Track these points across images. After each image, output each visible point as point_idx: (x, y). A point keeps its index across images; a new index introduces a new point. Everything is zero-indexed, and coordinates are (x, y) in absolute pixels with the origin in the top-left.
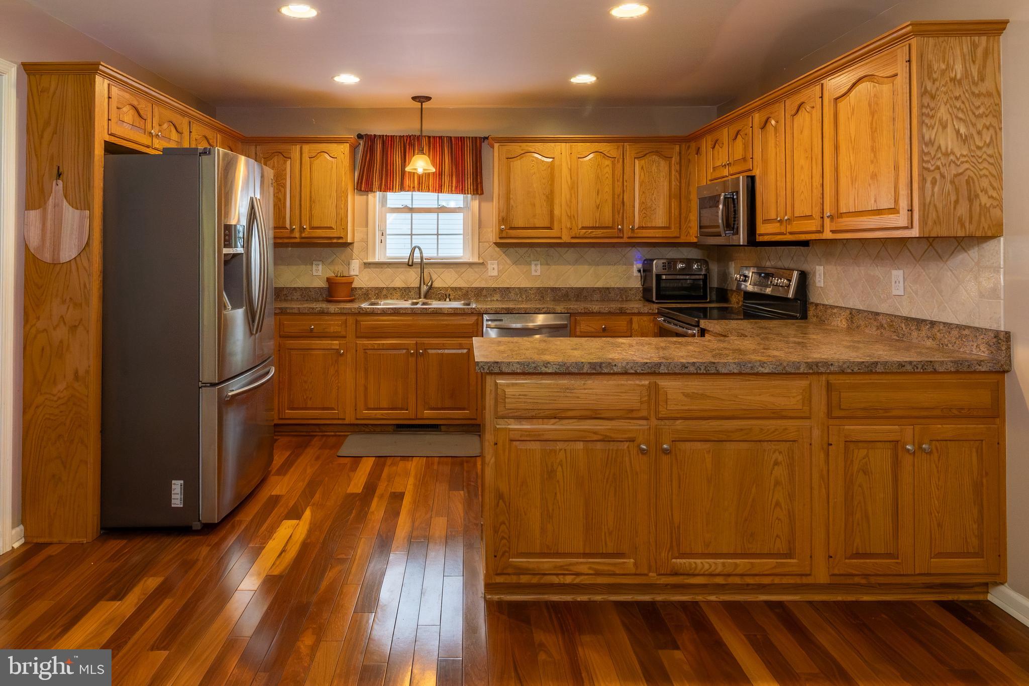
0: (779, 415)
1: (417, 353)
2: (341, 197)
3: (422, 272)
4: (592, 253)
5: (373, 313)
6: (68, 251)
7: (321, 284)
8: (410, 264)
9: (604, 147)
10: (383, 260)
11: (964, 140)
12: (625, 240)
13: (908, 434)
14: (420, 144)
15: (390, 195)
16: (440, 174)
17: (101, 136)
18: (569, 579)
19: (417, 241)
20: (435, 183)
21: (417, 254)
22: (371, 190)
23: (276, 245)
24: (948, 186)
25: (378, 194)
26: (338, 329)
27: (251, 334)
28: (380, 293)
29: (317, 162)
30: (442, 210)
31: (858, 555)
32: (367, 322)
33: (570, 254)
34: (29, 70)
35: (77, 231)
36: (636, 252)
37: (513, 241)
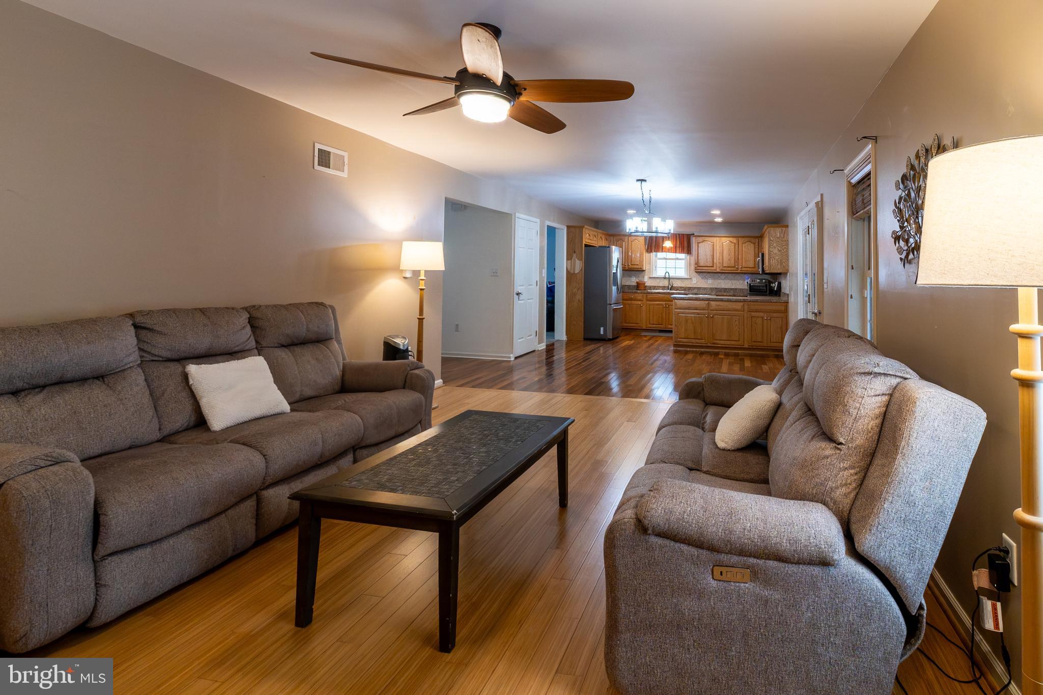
0: (736, 310)
1: (666, 307)
2: (641, 255)
3: (669, 281)
4: (723, 276)
5: (652, 293)
6: (577, 271)
7: (635, 284)
8: (665, 278)
9: (731, 239)
10: (656, 276)
11: (780, 251)
12: (739, 271)
13: (765, 316)
14: (668, 238)
15: (658, 254)
16: (675, 247)
17: (584, 243)
18: (691, 344)
19: (668, 270)
20: (674, 250)
21: (667, 274)
22: (651, 252)
23: (623, 270)
24: (775, 261)
25: (654, 253)
26: (641, 298)
27: (618, 293)
28: (655, 288)
29: (633, 243)
30: (677, 259)
32: (650, 296)
34: (568, 227)
35: (579, 266)
36: (746, 276)
37: (700, 270)
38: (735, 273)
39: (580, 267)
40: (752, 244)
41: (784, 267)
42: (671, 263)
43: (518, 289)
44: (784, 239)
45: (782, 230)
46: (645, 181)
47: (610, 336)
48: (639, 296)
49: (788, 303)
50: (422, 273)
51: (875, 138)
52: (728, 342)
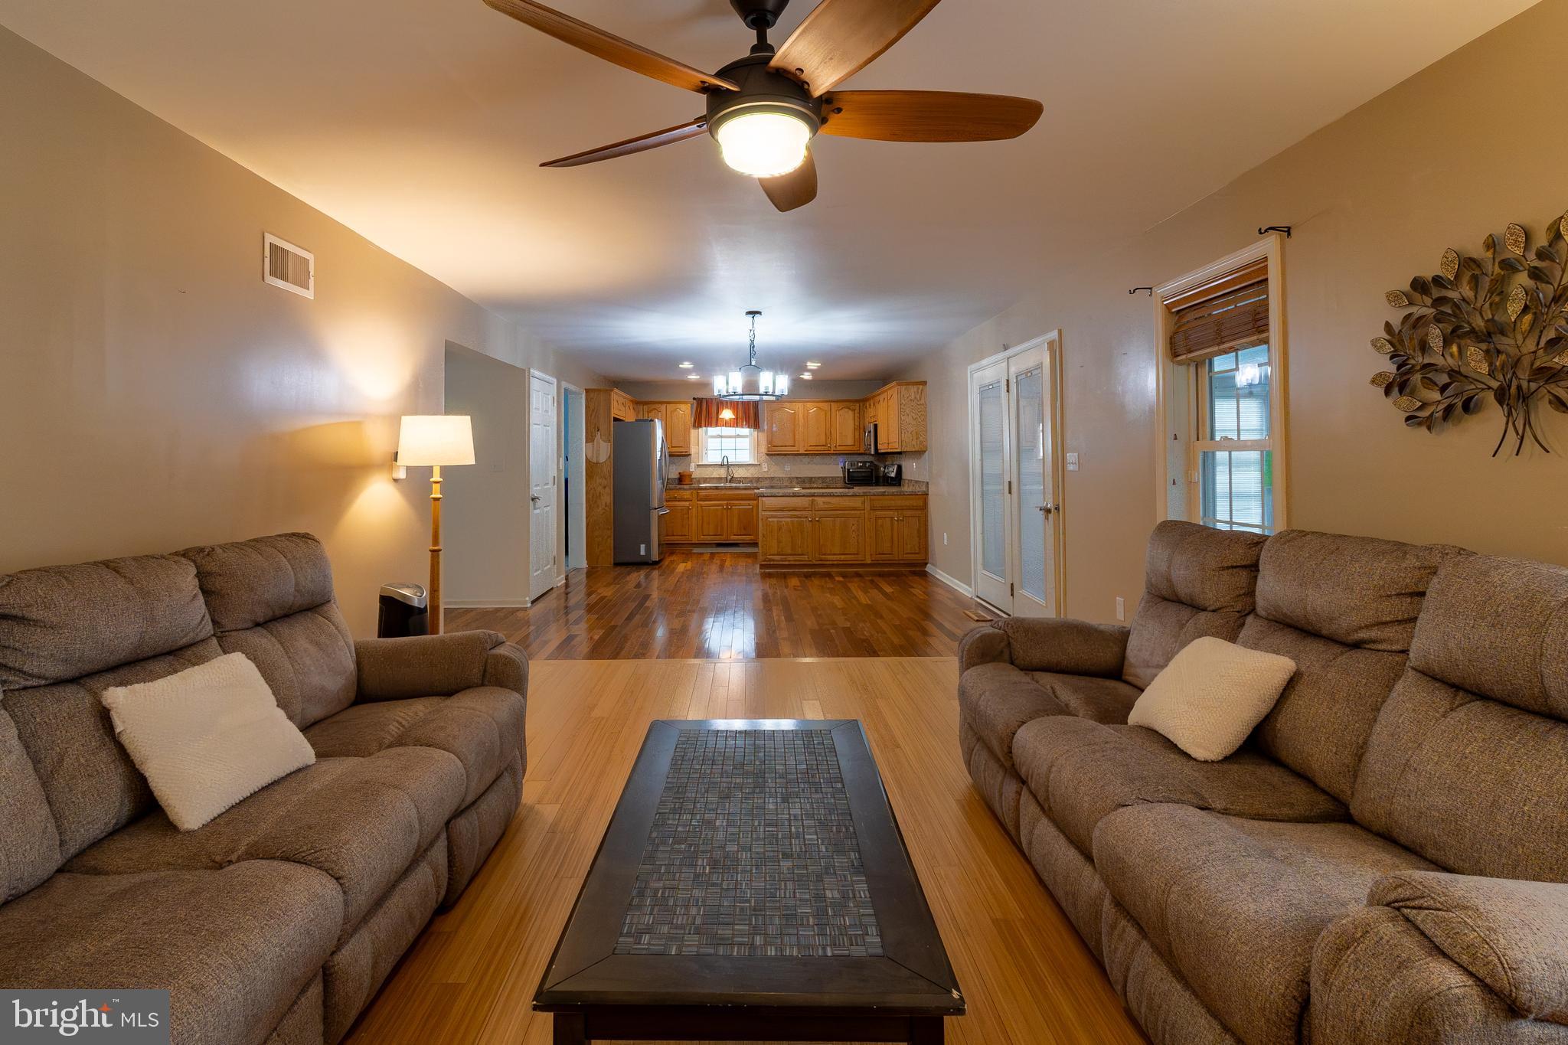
0: (854, 509)
1: (727, 508)
2: (687, 431)
3: (728, 469)
5: (703, 488)
6: (602, 459)
7: (677, 476)
8: (722, 465)
9: (821, 405)
10: (707, 463)
11: (915, 420)
12: (833, 452)
13: (895, 515)
14: (727, 405)
15: (709, 429)
16: (737, 419)
17: (613, 415)
18: (787, 563)
19: (725, 453)
20: (735, 423)
21: (725, 459)
22: (701, 426)
24: (909, 434)
25: (704, 428)
26: (688, 497)
27: (662, 490)
28: (705, 480)
29: (673, 414)
30: (738, 436)
31: (880, 554)
32: (703, 493)
33: (806, 459)
34: (587, 391)
35: (604, 451)
36: (841, 459)
37: (774, 453)
38: (825, 454)
39: (607, 452)
40: (850, 412)
41: (921, 442)
42: (728, 443)
43: (535, 491)
44: (921, 402)
45: (918, 389)
46: (759, 313)
47: (655, 557)
48: (687, 494)
49: (927, 494)
50: (437, 473)
51: (1286, 229)
52: (843, 557)
